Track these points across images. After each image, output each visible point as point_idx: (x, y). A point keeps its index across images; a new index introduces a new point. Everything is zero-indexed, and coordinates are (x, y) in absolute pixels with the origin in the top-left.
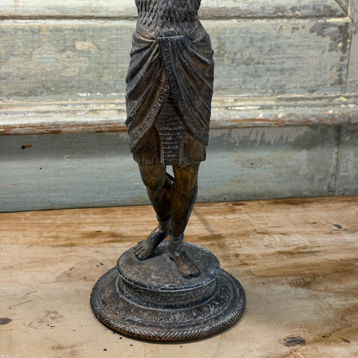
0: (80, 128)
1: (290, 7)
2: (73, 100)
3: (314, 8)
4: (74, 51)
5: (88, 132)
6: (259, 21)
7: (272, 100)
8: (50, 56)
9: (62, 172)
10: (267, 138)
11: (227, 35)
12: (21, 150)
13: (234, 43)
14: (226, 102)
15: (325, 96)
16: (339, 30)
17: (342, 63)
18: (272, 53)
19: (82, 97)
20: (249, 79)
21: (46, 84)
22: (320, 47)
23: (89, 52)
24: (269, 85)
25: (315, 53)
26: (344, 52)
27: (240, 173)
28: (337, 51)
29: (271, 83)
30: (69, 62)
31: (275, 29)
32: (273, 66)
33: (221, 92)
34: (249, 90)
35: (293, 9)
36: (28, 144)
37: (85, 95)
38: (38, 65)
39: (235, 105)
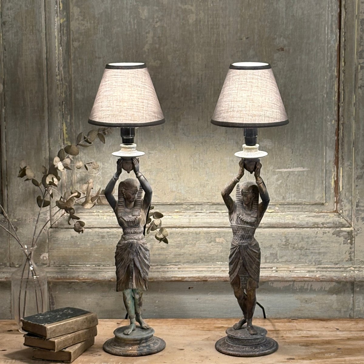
0: (217, 279)
1: (321, 223)
2: (214, 265)
3: (333, 223)
4: (215, 242)
5: (220, 281)
6: (306, 229)
7: (314, 268)
8: (204, 245)
9: (207, 302)
10: (314, 288)
11: (290, 235)
12: (188, 289)
14: (290, 268)
16: (348, 234)
17: (351, 250)
18: (314, 244)
19: (218, 264)
20: (302, 257)
21: (201, 258)
22: (338, 242)
23: (222, 243)
25: (336, 245)
26: (352, 245)
27: (300, 306)
28: (348, 244)
30: (213, 248)
31: (314, 233)
32: (314, 251)
33: (288, 263)
34: (303, 263)
35: (323, 224)
36: (192, 286)
37: (220, 263)
38: (198, 249)
39: (295, 269)
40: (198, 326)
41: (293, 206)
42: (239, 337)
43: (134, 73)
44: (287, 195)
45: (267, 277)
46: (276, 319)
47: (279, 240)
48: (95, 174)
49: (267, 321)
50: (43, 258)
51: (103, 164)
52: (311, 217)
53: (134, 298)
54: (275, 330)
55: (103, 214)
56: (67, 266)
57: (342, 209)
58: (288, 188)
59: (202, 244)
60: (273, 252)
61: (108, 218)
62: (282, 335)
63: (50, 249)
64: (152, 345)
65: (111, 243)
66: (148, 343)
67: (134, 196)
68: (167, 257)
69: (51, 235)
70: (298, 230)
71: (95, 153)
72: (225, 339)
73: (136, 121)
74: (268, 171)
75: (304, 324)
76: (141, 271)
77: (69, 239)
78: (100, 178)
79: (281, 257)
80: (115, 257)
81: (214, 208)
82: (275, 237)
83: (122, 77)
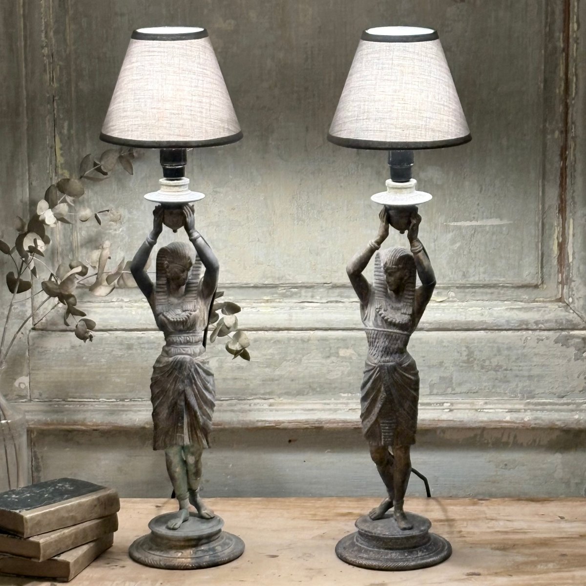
0: (340, 424)
1: (533, 321)
2: (335, 399)
3: (556, 321)
4: (338, 357)
5: (348, 429)
6: (505, 332)
7: (521, 404)
8: (317, 361)
9: (324, 466)
10: (520, 440)
11: (476, 344)
12: (288, 443)
13: (482, 352)
14: (476, 405)
15: (573, 401)
16: (582, 341)
18: (519, 361)
19: (344, 397)
20: (498, 384)
21: (312, 385)
22: (566, 357)
23: (351, 358)
24: (518, 390)
25: (560, 361)
27: (495, 473)
28: (582, 360)
29: (520, 388)
30: (333, 367)
31: (521, 339)
32: (521, 372)
33: (473, 395)
34: (499, 394)
35: (536, 323)
36: (294, 438)
37: (346, 395)
38: (306, 369)
39: (485, 407)
40: (306, 513)
41: (482, 290)
42: (380, 534)
43: (185, 47)
44: (471, 270)
45: (434, 420)
46: (451, 497)
47: (456, 354)
48: (115, 230)
49: (432, 502)
50: (19, 385)
51: (130, 213)
52: (515, 311)
53: (185, 463)
54: (448, 520)
55: (131, 305)
56: (64, 400)
57: (572, 296)
58: (473, 256)
59: (312, 361)
60: (445, 375)
61: (140, 312)
62: (458, 530)
63: (33, 370)
64: (219, 548)
65: (146, 359)
66: (212, 545)
67: (185, 274)
68: (249, 385)
69: (34, 344)
70: (490, 334)
71: (114, 192)
72: (353, 537)
73: (188, 136)
74: (436, 226)
75: (501, 507)
76: (198, 413)
77: (68, 350)
78: (124, 238)
79: (460, 384)
80: (151, 386)
81: (337, 294)
82: (448, 346)
83: (163, 54)
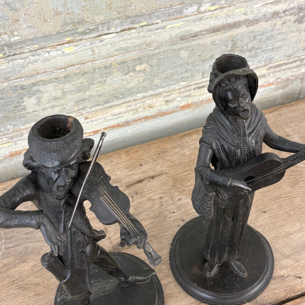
1: (282, 11)
3: (298, 7)
4: (135, 72)
7: (265, 69)
11: (239, 37)
15: (298, 58)
22: (299, 30)
23: (145, 70)
31: (271, 26)
35: (284, 12)
37: (142, 94)
38: (110, 86)
47: (224, 47)
59: (115, 79)
